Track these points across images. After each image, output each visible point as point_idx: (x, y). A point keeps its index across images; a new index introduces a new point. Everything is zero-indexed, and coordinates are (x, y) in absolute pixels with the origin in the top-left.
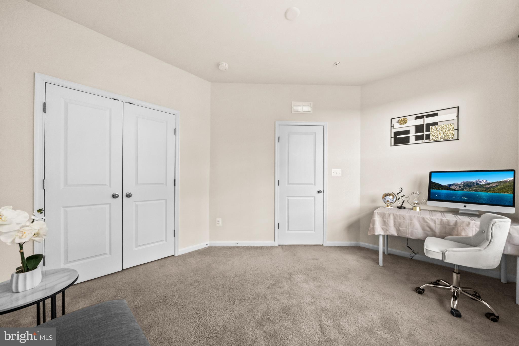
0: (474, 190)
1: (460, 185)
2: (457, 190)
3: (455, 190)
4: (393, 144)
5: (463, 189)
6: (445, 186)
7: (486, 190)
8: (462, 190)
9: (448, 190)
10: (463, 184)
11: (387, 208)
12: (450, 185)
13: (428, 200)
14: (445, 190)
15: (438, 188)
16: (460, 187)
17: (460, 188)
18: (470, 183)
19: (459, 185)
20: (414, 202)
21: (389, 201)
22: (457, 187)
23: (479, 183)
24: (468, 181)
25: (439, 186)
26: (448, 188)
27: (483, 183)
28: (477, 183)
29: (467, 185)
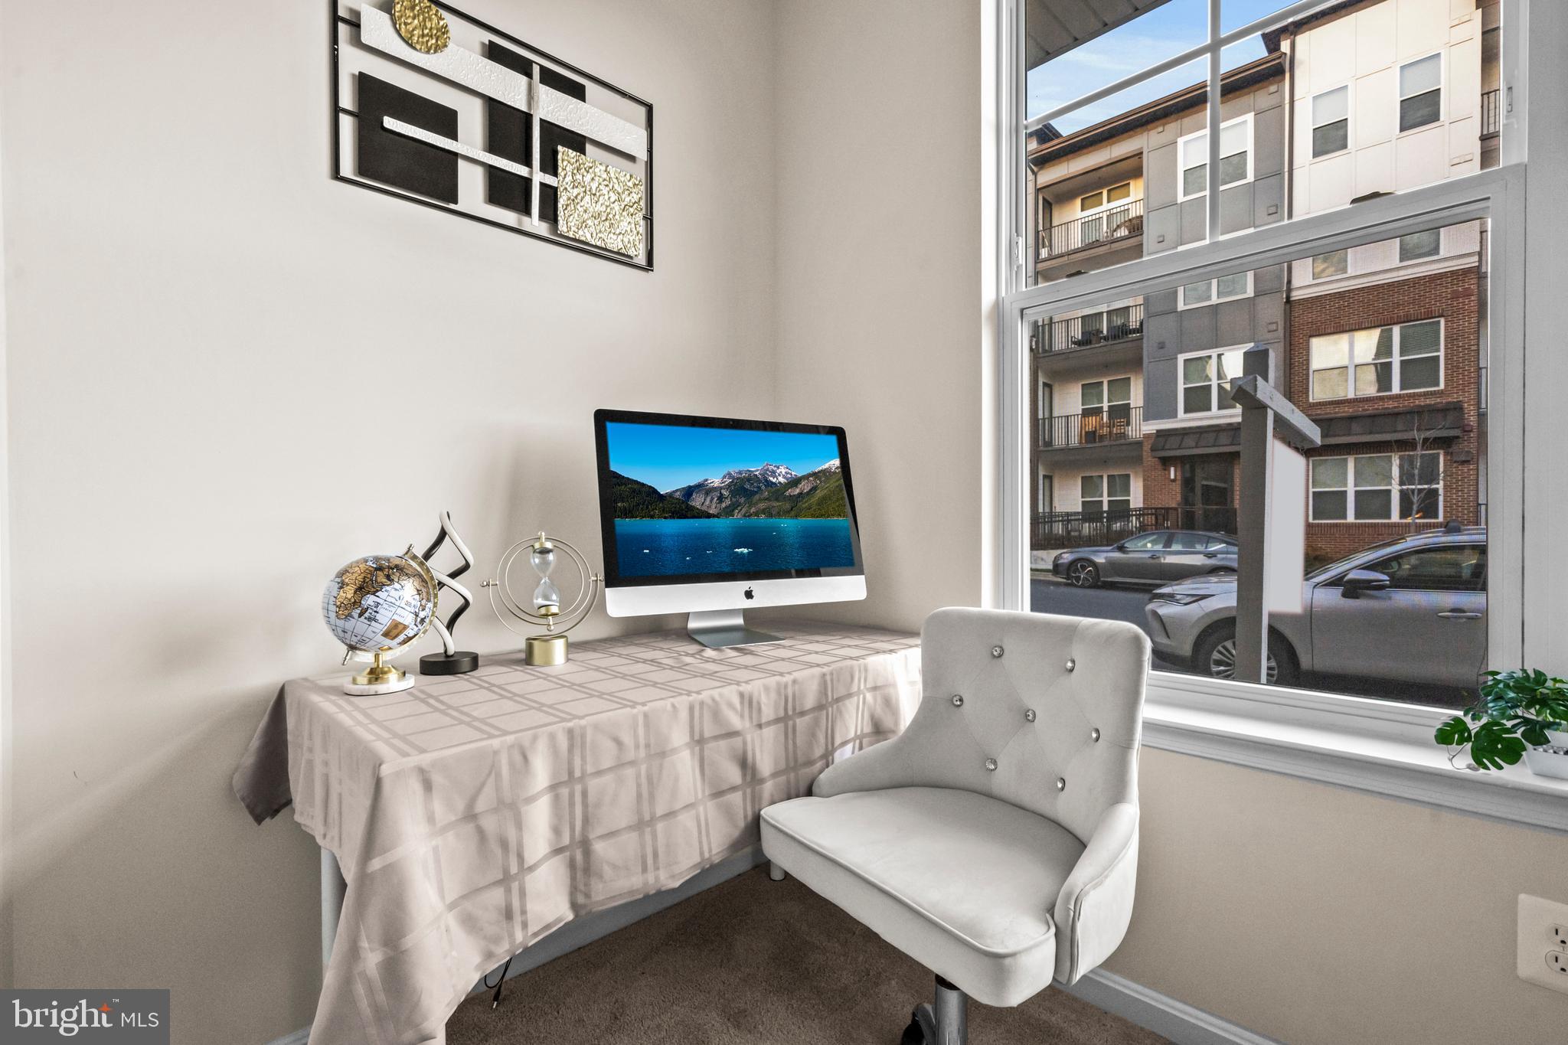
0: (763, 511)
1: (721, 488)
2: (714, 516)
3: (709, 516)
4: (347, 168)
5: (733, 511)
6: (670, 495)
7: (792, 509)
8: (728, 512)
9: (685, 517)
10: (729, 485)
11: (381, 688)
12: (689, 491)
13: (607, 586)
14: (672, 517)
15: (647, 508)
16: (721, 498)
17: (724, 505)
18: (749, 479)
19: (714, 489)
20: (543, 611)
21: (405, 627)
22: (711, 501)
23: (771, 479)
24: (740, 473)
25: (646, 500)
26: (680, 506)
27: (781, 480)
28: (767, 481)
29: (744, 489)
